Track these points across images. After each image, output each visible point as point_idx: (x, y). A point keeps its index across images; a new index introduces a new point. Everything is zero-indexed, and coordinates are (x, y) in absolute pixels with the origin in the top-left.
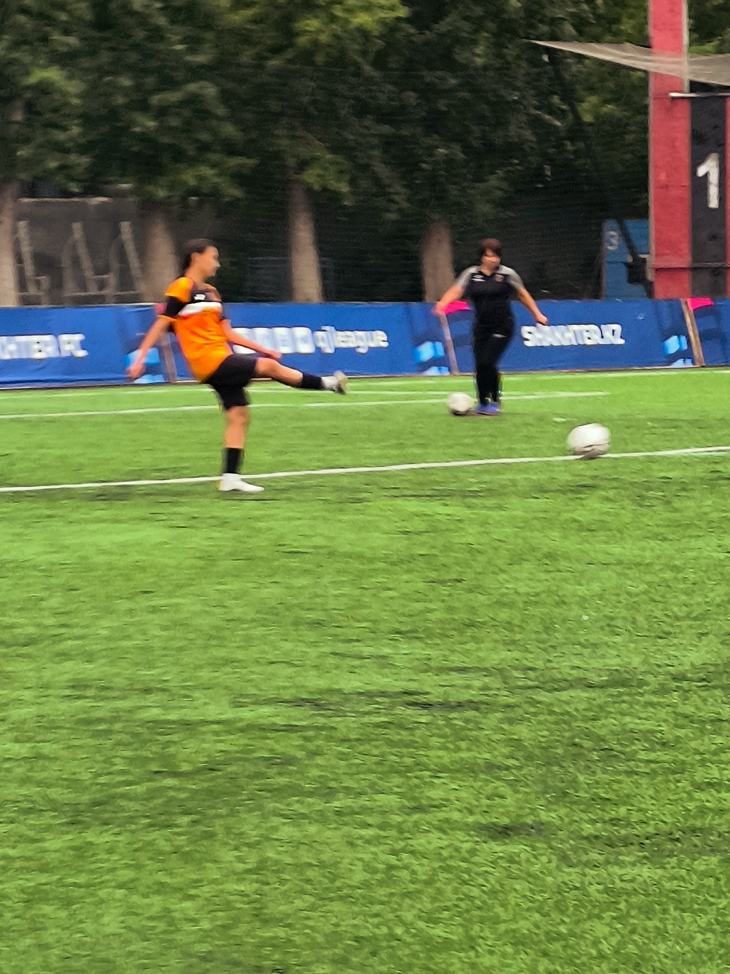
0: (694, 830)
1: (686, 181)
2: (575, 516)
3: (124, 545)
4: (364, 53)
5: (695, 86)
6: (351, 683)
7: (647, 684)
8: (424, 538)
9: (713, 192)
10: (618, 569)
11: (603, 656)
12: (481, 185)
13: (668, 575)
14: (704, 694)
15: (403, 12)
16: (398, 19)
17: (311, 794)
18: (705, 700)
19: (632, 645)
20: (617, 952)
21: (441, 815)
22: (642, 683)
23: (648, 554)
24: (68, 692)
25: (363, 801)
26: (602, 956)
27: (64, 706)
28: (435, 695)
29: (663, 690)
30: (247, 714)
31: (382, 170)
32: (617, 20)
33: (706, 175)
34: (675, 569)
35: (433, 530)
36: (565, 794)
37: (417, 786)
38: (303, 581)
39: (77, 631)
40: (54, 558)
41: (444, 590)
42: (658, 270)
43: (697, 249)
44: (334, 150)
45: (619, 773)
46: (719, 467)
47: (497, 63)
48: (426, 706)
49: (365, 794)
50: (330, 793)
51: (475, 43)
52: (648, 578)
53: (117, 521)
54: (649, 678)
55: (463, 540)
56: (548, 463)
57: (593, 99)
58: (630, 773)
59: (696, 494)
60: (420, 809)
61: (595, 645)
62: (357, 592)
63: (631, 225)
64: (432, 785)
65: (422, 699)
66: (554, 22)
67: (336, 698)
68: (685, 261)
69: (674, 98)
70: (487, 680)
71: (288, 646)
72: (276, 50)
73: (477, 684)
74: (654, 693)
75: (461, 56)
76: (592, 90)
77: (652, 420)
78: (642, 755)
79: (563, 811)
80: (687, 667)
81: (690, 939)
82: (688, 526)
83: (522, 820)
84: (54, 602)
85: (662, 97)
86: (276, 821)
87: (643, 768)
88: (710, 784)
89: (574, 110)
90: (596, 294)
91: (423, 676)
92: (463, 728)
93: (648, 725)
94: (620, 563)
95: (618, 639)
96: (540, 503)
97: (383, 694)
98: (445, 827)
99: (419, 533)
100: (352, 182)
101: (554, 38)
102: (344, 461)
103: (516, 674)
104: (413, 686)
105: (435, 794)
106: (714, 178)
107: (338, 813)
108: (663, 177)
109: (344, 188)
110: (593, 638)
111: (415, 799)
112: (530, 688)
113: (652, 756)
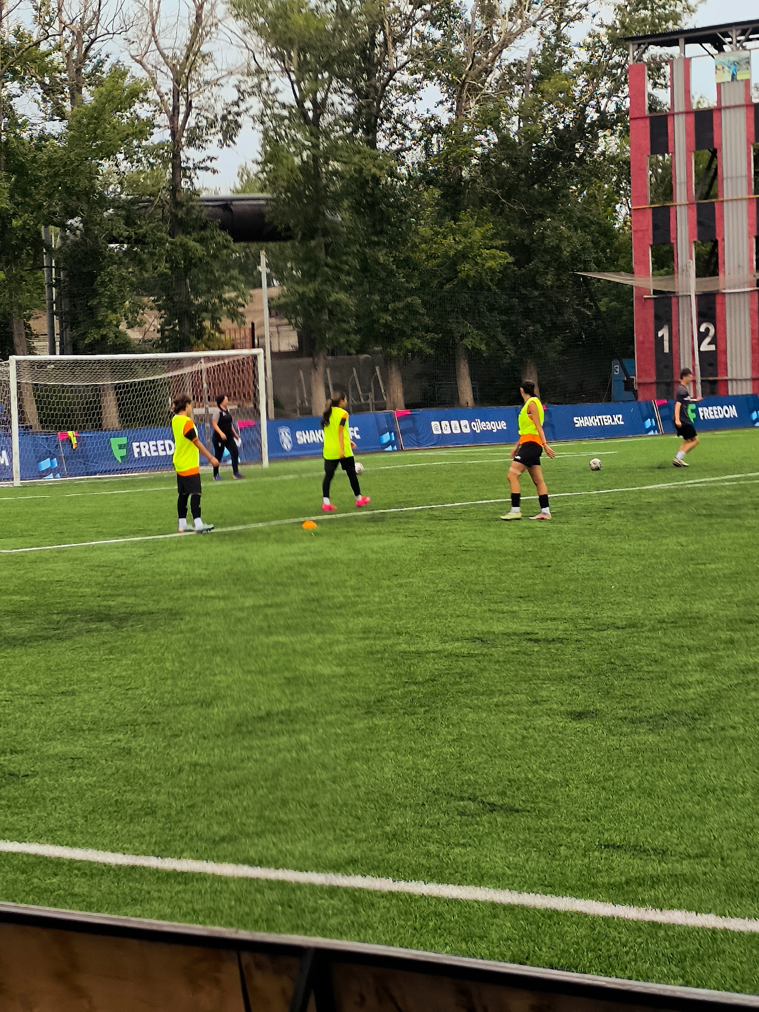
0: (673, 712)
1: (653, 339)
2: (605, 526)
3: (384, 548)
4: (491, 280)
5: (655, 292)
6: (498, 628)
7: (646, 626)
8: (530, 541)
9: (666, 344)
10: (628, 557)
11: (623, 610)
12: (551, 344)
13: (653, 561)
14: (673, 631)
15: (511, 259)
16: (508, 263)
17: (483, 694)
18: (675, 634)
19: (637, 603)
20: (639, 787)
21: (547, 706)
22: (643, 625)
23: (642, 548)
24: (361, 635)
25: (509, 698)
26: (632, 789)
27: (360, 644)
28: (541, 634)
29: (653, 629)
30: (448, 647)
31: (502, 338)
32: (617, 260)
33: (663, 336)
34: (656, 557)
35: (535, 536)
36: (608, 693)
37: (534, 689)
38: (471, 568)
39: (364, 599)
40: (351, 556)
41: (542, 572)
42: (639, 384)
43: (659, 373)
44: (478, 329)
45: (634, 679)
46: (675, 495)
47: (558, 283)
48: (537, 641)
49: (509, 693)
50: (492, 694)
51: (547, 273)
52: (643, 562)
53: (379, 533)
54: (647, 622)
55: (550, 542)
56: (589, 495)
57: (606, 299)
58: (640, 679)
59: (664, 512)
60: (536, 702)
61: (618, 603)
62: (499, 574)
63: (626, 361)
64: (542, 688)
65: (534, 637)
66: (585, 262)
67: (492, 637)
68: (653, 379)
69: (646, 299)
70: (566, 625)
71: (467, 606)
72: (449, 280)
73: (561, 627)
74: (649, 631)
75: (540, 281)
76: (605, 295)
77: (640, 468)
78: (645, 668)
79: (608, 703)
80: (665, 615)
81: (674, 779)
82: (661, 532)
83: (588, 709)
84: (352, 582)
85: (640, 298)
86: (466, 710)
87: (647, 676)
88: (680, 685)
89: (596, 305)
90: (609, 400)
91: (534, 623)
92: (556, 654)
93: (647, 650)
94: (629, 554)
95: (630, 600)
96: (587, 520)
97: (515, 634)
98: (550, 713)
99: (528, 538)
100: (487, 344)
101: (586, 270)
102: (489, 495)
103: (580, 621)
104: (529, 629)
105: (544, 693)
106: (666, 338)
107: (496, 705)
108: (641, 338)
109: (483, 347)
110: (618, 599)
111: (534, 697)
112: (587, 629)
113: (651, 669)
